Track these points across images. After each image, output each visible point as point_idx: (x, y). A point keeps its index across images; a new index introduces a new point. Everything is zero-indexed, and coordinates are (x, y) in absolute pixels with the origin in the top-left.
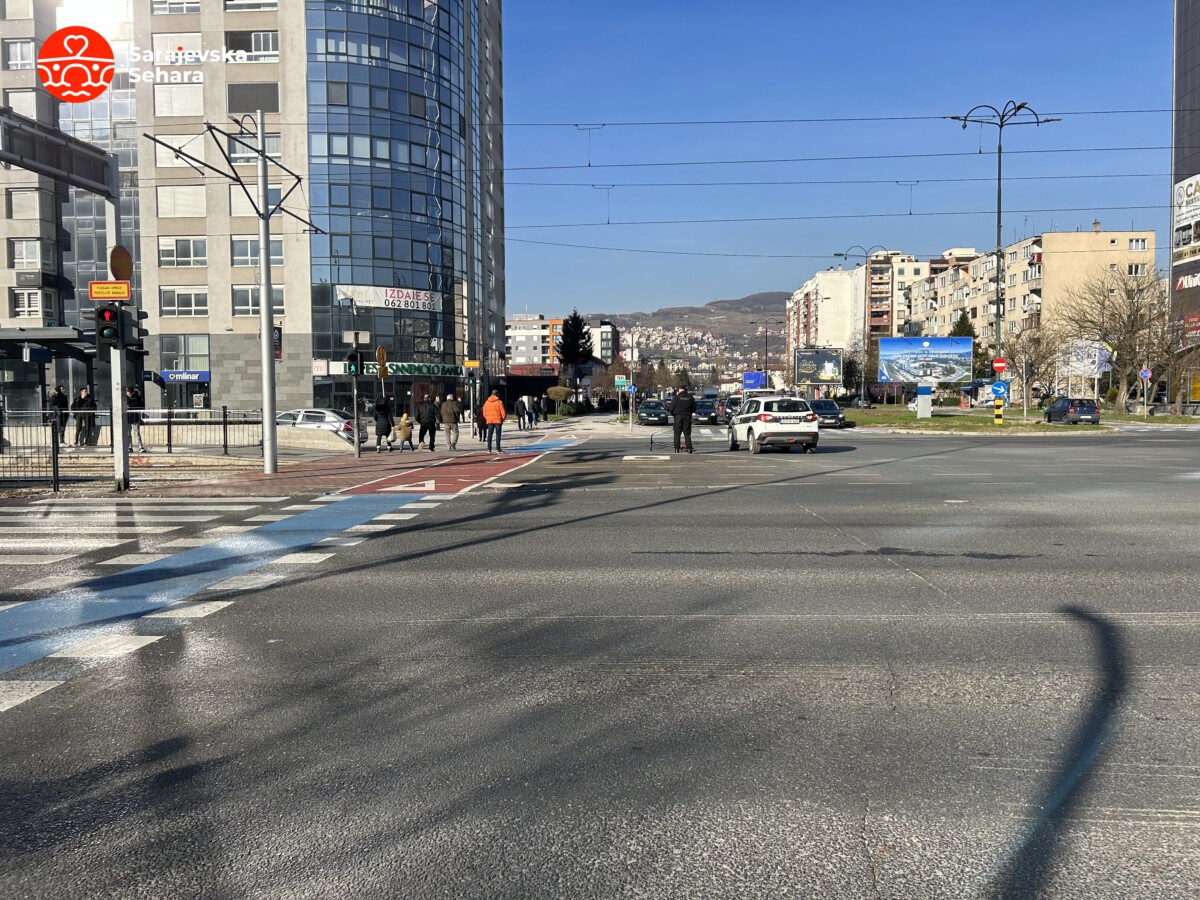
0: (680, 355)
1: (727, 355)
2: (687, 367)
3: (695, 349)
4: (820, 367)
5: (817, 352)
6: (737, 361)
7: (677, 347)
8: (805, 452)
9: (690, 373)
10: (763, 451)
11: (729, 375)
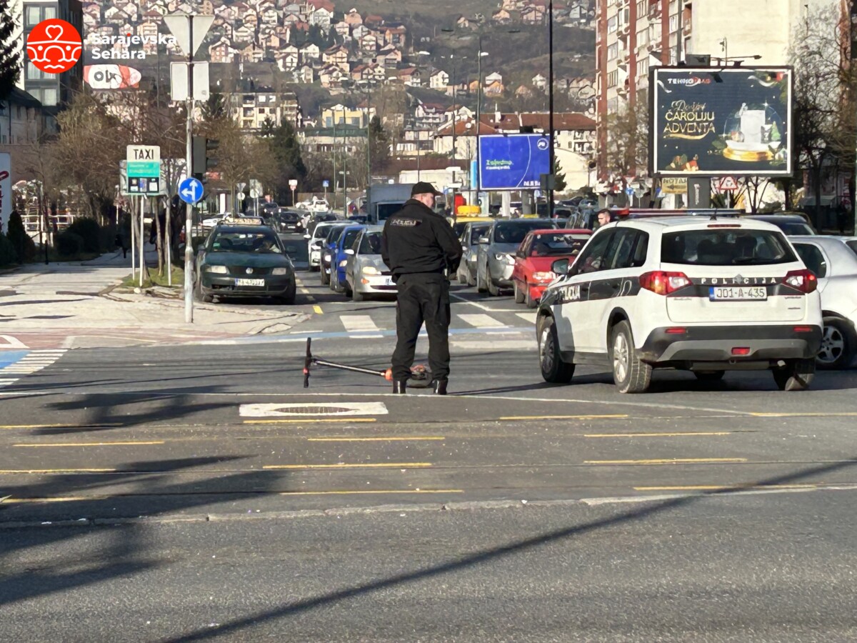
0: (267, 81)
1: (411, 81)
2: (293, 117)
3: (312, 62)
4: (727, 122)
5: (716, 77)
6: (439, 101)
7: (255, 55)
8: (781, 387)
9: (302, 138)
10: (657, 386)
11: (421, 144)
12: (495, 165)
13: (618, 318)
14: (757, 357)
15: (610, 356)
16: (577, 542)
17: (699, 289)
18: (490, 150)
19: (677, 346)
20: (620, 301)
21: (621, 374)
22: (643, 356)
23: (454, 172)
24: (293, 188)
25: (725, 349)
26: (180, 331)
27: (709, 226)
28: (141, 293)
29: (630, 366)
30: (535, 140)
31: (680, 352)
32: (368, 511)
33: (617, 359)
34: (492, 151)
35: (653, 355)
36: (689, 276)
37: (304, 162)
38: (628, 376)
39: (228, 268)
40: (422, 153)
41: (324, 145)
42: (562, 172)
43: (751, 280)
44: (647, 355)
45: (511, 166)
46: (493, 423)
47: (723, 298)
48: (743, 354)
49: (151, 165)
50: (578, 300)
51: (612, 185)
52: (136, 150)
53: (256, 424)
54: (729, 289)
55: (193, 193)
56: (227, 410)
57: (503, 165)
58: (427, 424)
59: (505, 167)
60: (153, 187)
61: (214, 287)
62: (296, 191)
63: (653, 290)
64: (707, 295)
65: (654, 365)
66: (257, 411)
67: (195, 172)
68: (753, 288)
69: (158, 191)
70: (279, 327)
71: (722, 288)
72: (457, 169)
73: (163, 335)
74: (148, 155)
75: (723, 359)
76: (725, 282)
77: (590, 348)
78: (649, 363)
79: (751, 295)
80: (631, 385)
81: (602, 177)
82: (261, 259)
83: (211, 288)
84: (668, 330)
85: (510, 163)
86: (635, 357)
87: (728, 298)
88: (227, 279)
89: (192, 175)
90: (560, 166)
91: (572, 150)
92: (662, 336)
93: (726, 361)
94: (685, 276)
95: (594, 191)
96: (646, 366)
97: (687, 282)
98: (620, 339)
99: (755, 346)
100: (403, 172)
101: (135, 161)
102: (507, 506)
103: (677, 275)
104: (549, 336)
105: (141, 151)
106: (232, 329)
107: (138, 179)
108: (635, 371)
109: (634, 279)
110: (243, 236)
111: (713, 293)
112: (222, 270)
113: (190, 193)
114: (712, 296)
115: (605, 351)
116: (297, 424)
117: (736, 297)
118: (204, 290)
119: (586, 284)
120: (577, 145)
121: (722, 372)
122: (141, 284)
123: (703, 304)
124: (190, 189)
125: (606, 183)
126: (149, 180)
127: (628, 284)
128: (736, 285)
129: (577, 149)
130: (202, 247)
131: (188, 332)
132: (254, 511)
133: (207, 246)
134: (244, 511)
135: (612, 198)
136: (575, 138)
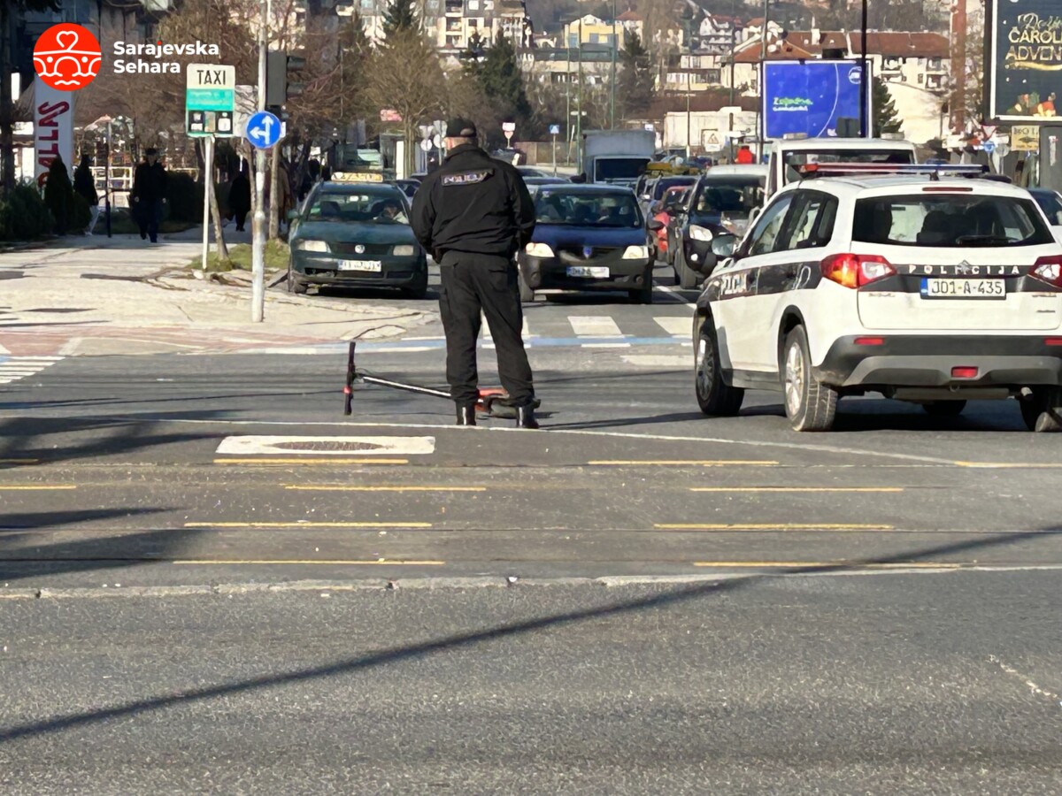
2: (516, 32)
6: (735, 13)
8: (1030, 427)
9: (527, 62)
12: (785, 105)
13: (792, 322)
14: (990, 381)
15: (780, 378)
16: (549, 639)
17: (906, 281)
18: (780, 83)
19: (872, 363)
20: (794, 296)
21: (795, 404)
22: (822, 377)
23: (731, 115)
24: (509, 136)
25: (940, 368)
26: (239, 334)
27: (925, 189)
28: (205, 278)
29: (805, 393)
30: (845, 70)
31: (874, 374)
32: (275, 589)
33: (790, 381)
34: (781, 84)
35: (838, 377)
36: (892, 261)
37: (529, 98)
38: (803, 404)
39: (329, 244)
40: (703, 87)
41: (561, 74)
42: (898, 118)
43: (983, 269)
44: (829, 375)
45: (809, 107)
46: (573, 469)
47: (940, 294)
48: (967, 377)
49: (222, 93)
50: (745, 295)
51: (970, 137)
52: (200, 72)
53: (229, 465)
54: (949, 281)
55: (267, 134)
56: (205, 443)
57: (797, 106)
58: (478, 469)
59: (801, 108)
60: (224, 124)
61: (309, 271)
62: (514, 139)
63: (838, 281)
64: (917, 290)
65: (841, 391)
66: (244, 446)
67: (269, 104)
68: (985, 281)
69: (231, 132)
70: (388, 331)
71: (940, 280)
72: (737, 110)
73: (212, 338)
74: (217, 79)
75: (940, 383)
76: (943, 272)
77: (756, 364)
78: (833, 387)
79: (982, 290)
80: (806, 420)
81: (958, 127)
82: (379, 232)
83: (303, 272)
84: (859, 340)
85: (808, 102)
86: (812, 377)
87: (948, 294)
88: (329, 260)
89: (266, 109)
90: (895, 109)
91: (922, 86)
92: (851, 349)
93: (946, 387)
94: (884, 261)
95: (944, 146)
96: (829, 391)
97: (888, 270)
98: (794, 352)
99: (986, 364)
100: (669, 113)
101: (198, 87)
102: (484, 585)
103: (874, 259)
104: (707, 348)
105: (208, 72)
106: (319, 332)
107: (202, 113)
108: (813, 400)
109: (812, 264)
110: (354, 199)
111: (926, 287)
112: (321, 247)
113: (262, 133)
114: (924, 291)
115: (776, 370)
116: (290, 466)
117: (960, 293)
118: (297, 277)
119: (754, 271)
120: (930, 79)
121: (962, 403)
122: (205, 266)
123: (910, 303)
124: (263, 128)
125: (962, 135)
126: (219, 115)
127: (806, 271)
128: (961, 276)
129: (932, 84)
130: (295, 213)
131: (254, 335)
132: (111, 586)
133: (302, 213)
134: (96, 586)
135: (970, 156)
136: (928, 68)
